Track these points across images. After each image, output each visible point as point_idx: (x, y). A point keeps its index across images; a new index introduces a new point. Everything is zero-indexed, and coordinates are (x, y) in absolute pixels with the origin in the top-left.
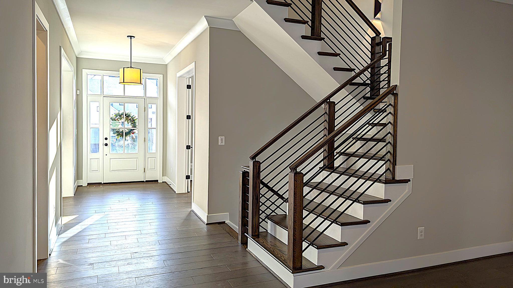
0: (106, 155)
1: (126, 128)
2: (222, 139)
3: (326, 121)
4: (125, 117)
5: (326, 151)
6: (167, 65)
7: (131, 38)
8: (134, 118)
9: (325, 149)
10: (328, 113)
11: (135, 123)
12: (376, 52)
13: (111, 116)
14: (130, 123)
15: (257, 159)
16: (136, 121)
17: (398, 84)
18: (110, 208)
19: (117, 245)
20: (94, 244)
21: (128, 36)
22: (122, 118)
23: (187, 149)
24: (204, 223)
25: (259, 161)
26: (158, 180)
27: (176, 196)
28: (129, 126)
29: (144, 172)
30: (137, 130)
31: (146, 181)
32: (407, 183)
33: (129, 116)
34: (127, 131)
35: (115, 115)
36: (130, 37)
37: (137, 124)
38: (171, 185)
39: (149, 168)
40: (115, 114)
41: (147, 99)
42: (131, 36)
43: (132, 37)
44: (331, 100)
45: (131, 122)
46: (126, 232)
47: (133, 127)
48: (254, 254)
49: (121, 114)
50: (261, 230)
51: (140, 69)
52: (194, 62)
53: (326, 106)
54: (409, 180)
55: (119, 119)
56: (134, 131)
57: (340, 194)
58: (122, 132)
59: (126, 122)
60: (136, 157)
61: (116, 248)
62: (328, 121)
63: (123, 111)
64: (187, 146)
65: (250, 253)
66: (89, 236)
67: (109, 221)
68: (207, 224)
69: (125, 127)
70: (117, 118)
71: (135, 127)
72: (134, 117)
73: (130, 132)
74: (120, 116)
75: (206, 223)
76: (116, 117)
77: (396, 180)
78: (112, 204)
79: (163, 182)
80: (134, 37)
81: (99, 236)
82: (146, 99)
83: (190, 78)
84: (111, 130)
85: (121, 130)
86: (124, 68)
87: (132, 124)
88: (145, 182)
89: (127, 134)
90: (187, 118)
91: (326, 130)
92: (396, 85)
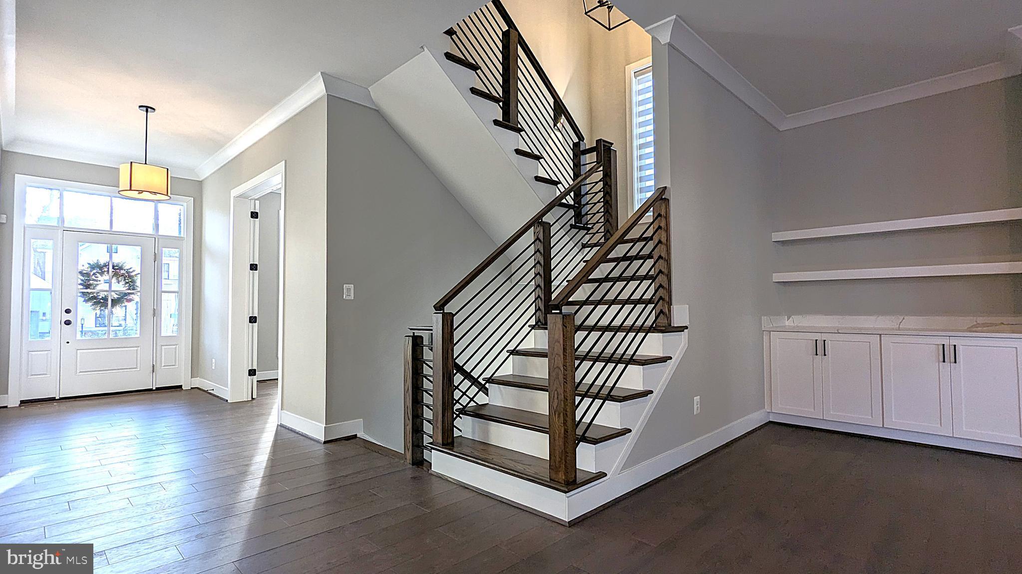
0: (68, 342)
1: (114, 291)
2: (349, 290)
3: (539, 252)
4: (111, 269)
5: (541, 299)
6: (201, 181)
7: (147, 111)
8: (132, 272)
9: (539, 296)
10: (542, 239)
11: (133, 281)
12: (582, 164)
13: (80, 268)
14: (123, 282)
15: (447, 309)
16: (135, 278)
17: (668, 186)
18: (95, 439)
19: (148, 504)
20: (87, 510)
21: (140, 107)
22: (105, 273)
23: (250, 322)
24: (318, 441)
25: (451, 313)
26: (182, 385)
27: (229, 407)
28: (120, 287)
29: (153, 371)
30: (139, 294)
31: (156, 388)
32: (683, 331)
33: (121, 268)
34: (116, 296)
35: (88, 266)
36: (145, 109)
37: (138, 283)
38: (213, 390)
39: (163, 365)
40: (89, 264)
41: (160, 240)
42: (147, 108)
43: (149, 109)
44: (544, 219)
45: (125, 280)
46: (158, 477)
47: (129, 289)
48: (450, 478)
49: (102, 264)
50: (456, 433)
51: (168, 169)
52: (284, 162)
53: (538, 229)
54: (686, 327)
55: (98, 275)
56: (131, 296)
57: (595, 356)
58: (105, 299)
59: (114, 280)
60: (135, 346)
61: (149, 509)
62: (542, 251)
63: (107, 259)
64: (250, 317)
65: (440, 477)
66: (66, 496)
67: (103, 462)
68: (325, 442)
69: (112, 289)
70: (95, 271)
71: (133, 289)
72: (131, 270)
73: (122, 298)
74: (101, 268)
75: (323, 440)
76: (91, 271)
77: (674, 327)
78: (98, 430)
79: (191, 388)
80: (154, 109)
81: (93, 492)
82: (158, 238)
83: (257, 199)
84: (79, 294)
85: (102, 295)
86: (131, 162)
87: (128, 285)
88: (154, 390)
89: (115, 302)
90: (251, 269)
91: (539, 265)
92: (666, 187)
